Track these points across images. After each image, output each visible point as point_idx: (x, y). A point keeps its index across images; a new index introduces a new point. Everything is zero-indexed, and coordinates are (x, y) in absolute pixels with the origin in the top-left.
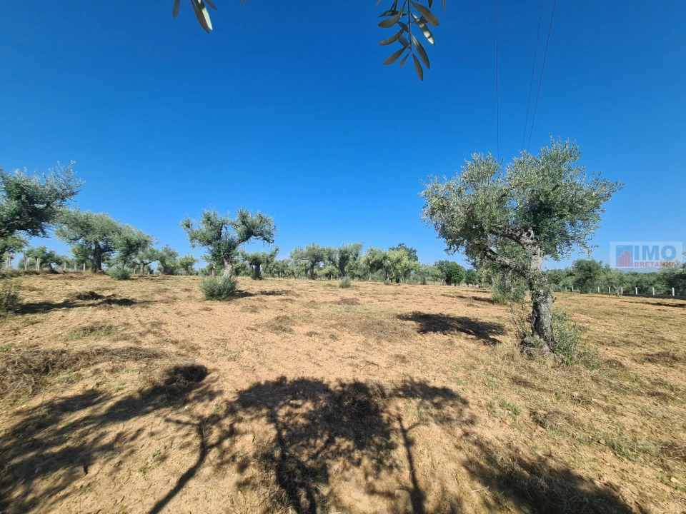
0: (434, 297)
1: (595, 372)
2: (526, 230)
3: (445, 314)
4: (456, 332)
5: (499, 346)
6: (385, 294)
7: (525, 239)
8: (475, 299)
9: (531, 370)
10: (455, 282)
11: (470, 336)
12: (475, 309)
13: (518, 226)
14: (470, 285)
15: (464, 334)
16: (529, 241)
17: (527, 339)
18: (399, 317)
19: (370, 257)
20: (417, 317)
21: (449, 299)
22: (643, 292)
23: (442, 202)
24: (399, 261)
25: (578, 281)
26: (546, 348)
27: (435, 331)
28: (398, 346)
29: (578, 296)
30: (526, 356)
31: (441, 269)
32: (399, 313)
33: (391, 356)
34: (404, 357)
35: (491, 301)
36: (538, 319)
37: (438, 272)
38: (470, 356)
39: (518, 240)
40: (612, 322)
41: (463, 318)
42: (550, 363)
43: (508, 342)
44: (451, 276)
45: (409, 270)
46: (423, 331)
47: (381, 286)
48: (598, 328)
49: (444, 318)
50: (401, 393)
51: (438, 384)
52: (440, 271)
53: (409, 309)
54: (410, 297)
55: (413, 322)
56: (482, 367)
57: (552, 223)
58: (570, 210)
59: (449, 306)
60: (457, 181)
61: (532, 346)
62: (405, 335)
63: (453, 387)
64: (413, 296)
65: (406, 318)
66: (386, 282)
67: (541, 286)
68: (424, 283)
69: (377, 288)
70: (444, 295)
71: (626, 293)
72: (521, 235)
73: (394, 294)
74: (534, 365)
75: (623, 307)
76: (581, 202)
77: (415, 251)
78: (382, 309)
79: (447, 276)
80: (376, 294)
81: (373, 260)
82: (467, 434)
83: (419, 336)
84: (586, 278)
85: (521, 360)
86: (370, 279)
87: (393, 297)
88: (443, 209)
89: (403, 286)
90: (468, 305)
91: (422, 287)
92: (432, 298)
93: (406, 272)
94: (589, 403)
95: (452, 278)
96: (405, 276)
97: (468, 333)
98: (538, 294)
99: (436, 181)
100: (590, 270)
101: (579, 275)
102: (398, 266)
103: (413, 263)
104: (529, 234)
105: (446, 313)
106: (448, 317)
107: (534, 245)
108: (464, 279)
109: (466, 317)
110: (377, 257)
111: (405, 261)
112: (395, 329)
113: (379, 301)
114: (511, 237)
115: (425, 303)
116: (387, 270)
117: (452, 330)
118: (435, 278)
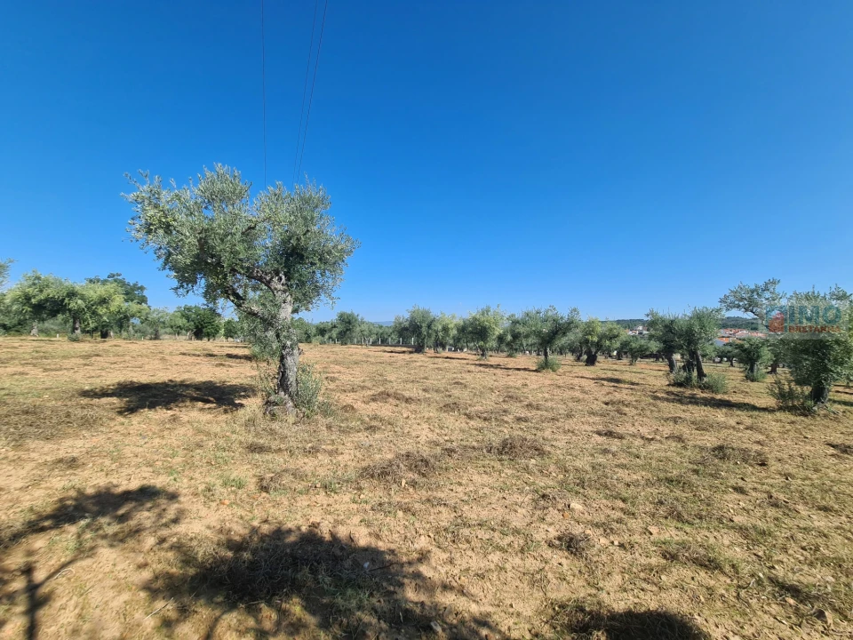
0: (167, 357)
1: (330, 419)
2: (277, 274)
3: (178, 380)
4: (188, 403)
5: (241, 412)
6: (64, 357)
7: (276, 284)
8: (230, 356)
9: (272, 432)
10: (209, 335)
11: (207, 406)
12: (225, 369)
13: (268, 269)
14: (230, 339)
15: (200, 404)
16: (279, 287)
17: (272, 398)
18: (85, 394)
19: (30, 291)
20: (124, 390)
21: (190, 359)
22: (384, 342)
23: (166, 217)
24: (103, 301)
25: (340, 333)
26: (290, 404)
27: (152, 406)
28: (68, 442)
29: (338, 348)
30: (268, 417)
31: (188, 319)
32: (87, 388)
33: (45, 463)
34: (74, 460)
35: (248, 358)
36: (284, 373)
37: (182, 322)
38: (199, 431)
39: (268, 283)
40: (357, 370)
41: (204, 383)
42: (291, 419)
43: (253, 405)
44: (201, 327)
45: (127, 318)
46: (131, 410)
47: (61, 344)
48: (346, 377)
49: (175, 386)
50: (47, 524)
51: (134, 485)
52: (185, 321)
53: (113, 378)
54: (120, 359)
55: (114, 400)
56: (211, 443)
57: (304, 270)
58: (320, 260)
59: (189, 368)
60: (191, 194)
61: (277, 404)
62: (88, 423)
63: (159, 482)
64: (127, 358)
65: (104, 393)
66: (74, 336)
67: (288, 337)
68: (156, 337)
69: (49, 348)
70: (184, 354)
71: (374, 344)
72: (271, 279)
73: (88, 357)
74: (276, 426)
75: (368, 356)
76: (329, 253)
77: (142, 288)
78: (48, 384)
79: (197, 327)
80: (38, 359)
81: (42, 297)
82: (162, 540)
83: (121, 419)
84: (345, 330)
85: (262, 423)
86: (34, 331)
87: (82, 361)
88: (168, 228)
89: (113, 342)
90: (218, 365)
91: (150, 343)
92: (163, 359)
93: (122, 321)
94: (318, 451)
95: (204, 330)
96: (121, 327)
97: (207, 401)
98: (284, 347)
99: (156, 182)
100: (349, 323)
101: (341, 328)
102: (102, 310)
103: (134, 307)
104: (280, 279)
105: (178, 378)
106: (183, 385)
107: (285, 291)
108: (222, 331)
109: (211, 382)
110: (51, 292)
111: (118, 302)
112: (68, 415)
113: (45, 370)
114: (260, 279)
115: (147, 367)
116: (76, 316)
117: (183, 402)
118: (177, 330)
